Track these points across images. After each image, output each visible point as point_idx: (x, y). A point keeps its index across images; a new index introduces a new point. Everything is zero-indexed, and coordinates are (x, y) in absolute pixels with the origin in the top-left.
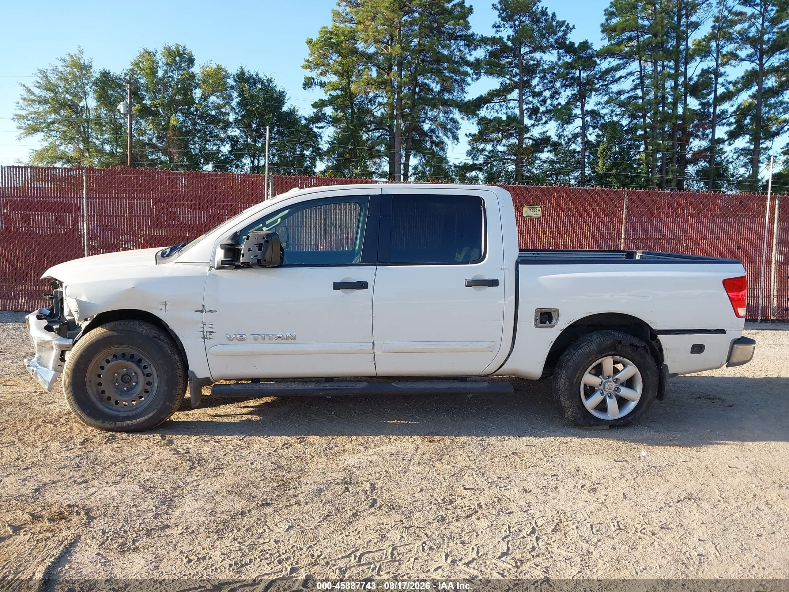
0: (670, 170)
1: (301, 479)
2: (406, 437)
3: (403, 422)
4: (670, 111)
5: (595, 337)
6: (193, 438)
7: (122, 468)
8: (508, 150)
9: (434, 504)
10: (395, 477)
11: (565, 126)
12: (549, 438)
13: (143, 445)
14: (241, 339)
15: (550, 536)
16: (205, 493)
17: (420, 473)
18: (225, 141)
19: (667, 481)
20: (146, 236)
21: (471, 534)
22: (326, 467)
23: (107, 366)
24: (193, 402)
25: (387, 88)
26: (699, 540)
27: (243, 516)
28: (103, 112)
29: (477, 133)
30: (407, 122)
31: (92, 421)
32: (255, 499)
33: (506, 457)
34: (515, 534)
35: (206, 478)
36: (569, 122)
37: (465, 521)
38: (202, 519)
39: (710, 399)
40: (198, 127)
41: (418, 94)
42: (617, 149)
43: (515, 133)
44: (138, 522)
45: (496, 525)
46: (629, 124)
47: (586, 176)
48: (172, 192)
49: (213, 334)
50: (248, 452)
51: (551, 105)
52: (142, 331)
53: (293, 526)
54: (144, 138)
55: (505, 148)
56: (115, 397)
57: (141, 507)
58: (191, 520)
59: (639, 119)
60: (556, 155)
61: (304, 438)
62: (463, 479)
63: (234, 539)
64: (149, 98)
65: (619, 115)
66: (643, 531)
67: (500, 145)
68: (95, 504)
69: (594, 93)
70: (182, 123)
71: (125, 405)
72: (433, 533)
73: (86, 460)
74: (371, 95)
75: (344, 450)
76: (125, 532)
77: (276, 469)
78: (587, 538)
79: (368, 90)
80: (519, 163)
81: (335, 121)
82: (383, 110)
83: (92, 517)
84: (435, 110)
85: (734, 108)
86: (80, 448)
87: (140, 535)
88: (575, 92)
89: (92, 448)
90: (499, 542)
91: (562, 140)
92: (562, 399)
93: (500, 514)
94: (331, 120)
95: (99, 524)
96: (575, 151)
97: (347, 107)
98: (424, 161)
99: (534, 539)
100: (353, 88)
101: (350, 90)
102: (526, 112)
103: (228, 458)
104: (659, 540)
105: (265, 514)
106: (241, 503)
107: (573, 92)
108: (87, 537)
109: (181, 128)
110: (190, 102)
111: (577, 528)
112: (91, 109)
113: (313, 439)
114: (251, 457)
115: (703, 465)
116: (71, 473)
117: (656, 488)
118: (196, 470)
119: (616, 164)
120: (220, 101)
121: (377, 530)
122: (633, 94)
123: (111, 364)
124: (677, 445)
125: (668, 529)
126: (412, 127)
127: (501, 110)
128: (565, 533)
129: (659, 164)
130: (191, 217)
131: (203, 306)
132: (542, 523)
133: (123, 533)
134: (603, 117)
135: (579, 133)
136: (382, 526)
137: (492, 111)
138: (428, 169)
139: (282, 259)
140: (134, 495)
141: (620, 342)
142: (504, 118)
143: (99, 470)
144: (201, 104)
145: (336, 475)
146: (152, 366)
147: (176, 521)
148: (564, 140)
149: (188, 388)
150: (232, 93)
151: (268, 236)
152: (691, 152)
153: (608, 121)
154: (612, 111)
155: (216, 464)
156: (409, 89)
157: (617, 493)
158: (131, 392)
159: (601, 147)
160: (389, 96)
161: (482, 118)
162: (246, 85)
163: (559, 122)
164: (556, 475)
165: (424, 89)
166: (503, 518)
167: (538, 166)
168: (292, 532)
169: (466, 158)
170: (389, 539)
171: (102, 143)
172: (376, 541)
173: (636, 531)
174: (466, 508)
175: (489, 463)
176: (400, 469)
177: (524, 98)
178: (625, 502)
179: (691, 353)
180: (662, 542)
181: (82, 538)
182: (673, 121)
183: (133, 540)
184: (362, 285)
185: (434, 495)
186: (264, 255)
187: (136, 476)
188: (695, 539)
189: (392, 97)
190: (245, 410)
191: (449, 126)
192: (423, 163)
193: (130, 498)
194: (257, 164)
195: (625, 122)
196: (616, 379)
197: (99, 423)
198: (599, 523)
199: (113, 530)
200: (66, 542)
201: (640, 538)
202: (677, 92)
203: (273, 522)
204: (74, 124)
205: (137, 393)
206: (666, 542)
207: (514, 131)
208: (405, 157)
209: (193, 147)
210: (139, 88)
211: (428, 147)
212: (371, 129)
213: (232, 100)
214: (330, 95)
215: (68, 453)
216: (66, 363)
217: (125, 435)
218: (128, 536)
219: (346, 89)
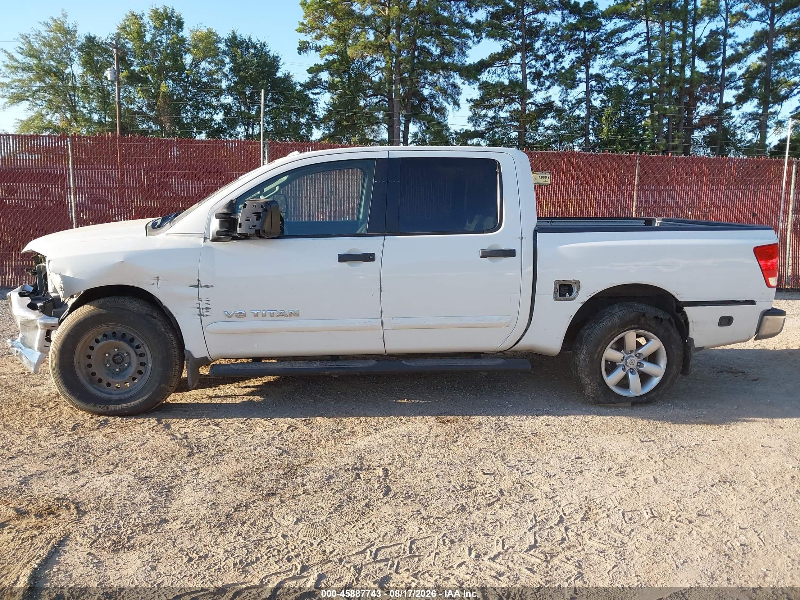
0: (676, 136)
1: (309, 465)
2: (418, 418)
3: (413, 401)
4: (677, 74)
5: (617, 309)
6: (192, 422)
7: (116, 456)
8: (511, 116)
9: (453, 491)
10: (409, 462)
11: (569, 90)
12: (569, 417)
13: (138, 430)
14: (240, 315)
15: (580, 526)
16: (206, 482)
17: (435, 456)
18: (218, 109)
19: (698, 462)
20: (138, 208)
21: (494, 524)
22: (333, 452)
23: (97, 346)
24: (190, 383)
25: (385, 52)
26: (740, 528)
27: (247, 508)
28: (90, 79)
29: (478, 99)
30: (406, 87)
31: (83, 405)
32: (260, 489)
33: (525, 438)
34: (542, 523)
35: (206, 465)
36: (573, 87)
37: (486, 510)
38: (203, 511)
39: (733, 372)
40: (189, 95)
41: (417, 58)
42: (623, 115)
43: (518, 98)
44: (134, 516)
45: (521, 514)
46: (635, 88)
47: (590, 143)
48: (163, 161)
49: (209, 310)
50: (250, 436)
51: (555, 69)
52: (134, 308)
53: (302, 519)
54: (133, 106)
55: (508, 114)
56: (106, 379)
57: (136, 499)
58: (190, 513)
59: (645, 83)
60: (560, 121)
61: (309, 420)
62: (482, 463)
63: (239, 534)
64: (138, 64)
65: (625, 78)
66: (679, 519)
67: (502, 110)
68: (87, 496)
69: (599, 56)
70: (172, 91)
71: (118, 387)
72: (454, 524)
73: (76, 447)
74: (369, 59)
75: (353, 432)
76: (119, 527)
77: (281, 455)
78: (619, 528)
79: (365, 54)
80: (522, 130)
81: (331, 87)
82: (381, 75)
83: (82, 511)
84: (435, 74)
85: (743, 71)
86: (70, 434)
87: (135, 531)
88: (580, 55)
89: (83, 434)
90: (525, 533)
91: (566, 106)
92: (582, 375)
93: (523, 502)
94: (327, 85)
95: (90, 520)
96: (579, 117)
97: (344, 72)
98: (424, 128)
99: (563, 529)
100: (349, 52)
101: (347, 54)
102: (528, 76)
103: (228, 443)
104: (697, 529)
105: (271, 506)
106: (245, 494)
107: (577, 55)
108: (78, 534)
109: (172, 95)
110: (181, 68)
111: (608, 516)
112: (76, 76)
113: (320, 420)
114: (255, 441)
115: (734, 445)
116: (60, 462)
117: (687, 470)
118: (196, 457)
119: (621, 130)
120: (211, 67)
121: (393, 522)
122: (639, 56)
123: (101, 344)
124: (704, 423)
125: (706, 516)
126: (411, 92)
127: (503, 74)
128: (596, 523)
129: (665, 130)
130: (184, 187)
131: (199, 280)
132: (570, 511)
133: (116, 529)
134: (608, 82)
135: (584, 98)
136: (398, 517)
137: (494, 75)
138: (428, 136)
139: (282, 229)
140: (128, 486)
141: (644, 315)
142: (507, 82)
143: (91, 459)
144: (192, 71)
145: (346, 460)
146: (145, 345)
147: (175, 515)
148: (568, 105)
149: (185, 367)
150: (224, 59)
151: (267, 204)
152: (698, 117)
153: (613, 85)
154: (618, 75)
155: (217, 450)
156: (408, 52)
157: (646, 476)
158: (124, 373)
159: (606, 113)
160: (388, 60)
161: (483, 82)
162: (238, 50)
163: (563, 86)
164: (580, 458)
165: (424, 53)
166: (527, 506)
167: (541, 132)
168: (301, 525)
169: (467, 124)
170: (407, 531)
171: (90, 112)
172: (392, 534)
173: (671, 519)
174: (487, 496)
175: (507, 445)
176: (414, 452)
177: (527, 61)
178: (656, 487)
179: (719, 325)
180: (700, 531)
181: (72, 535)
182: (681, 84)
183: (128, 538)
184: (369, 257)
185: (452, 481)
186: (262, 224)
187: (130, 465)
188: (735, 527)
189: (390, 61)
190: (247, 390)
191: (449, 92)
192: (423, 130)
193: (124, 490)
194: (251, 133)
195: (630, 86)
196: (639, 354)
197: (90, 407)
198: (631, 511)
199: (106, 526)
200: (54, 540)
201: (676, 527)
202: (685, 54)
203: (280, 514)
204: (60, 92)
205: (130, 375)
206: (705, 531)
207: (517, 96)
208: (405, 124)
209: (185, 116)
210: (126, 54)
211: (428, 113)
212: (368, 95)
213: (225, 66)
214: (326, 60)
215: (57, 440)
216: (52, 343)
217: (119, 419)
218: (122, 533)
219: (342, 54)
